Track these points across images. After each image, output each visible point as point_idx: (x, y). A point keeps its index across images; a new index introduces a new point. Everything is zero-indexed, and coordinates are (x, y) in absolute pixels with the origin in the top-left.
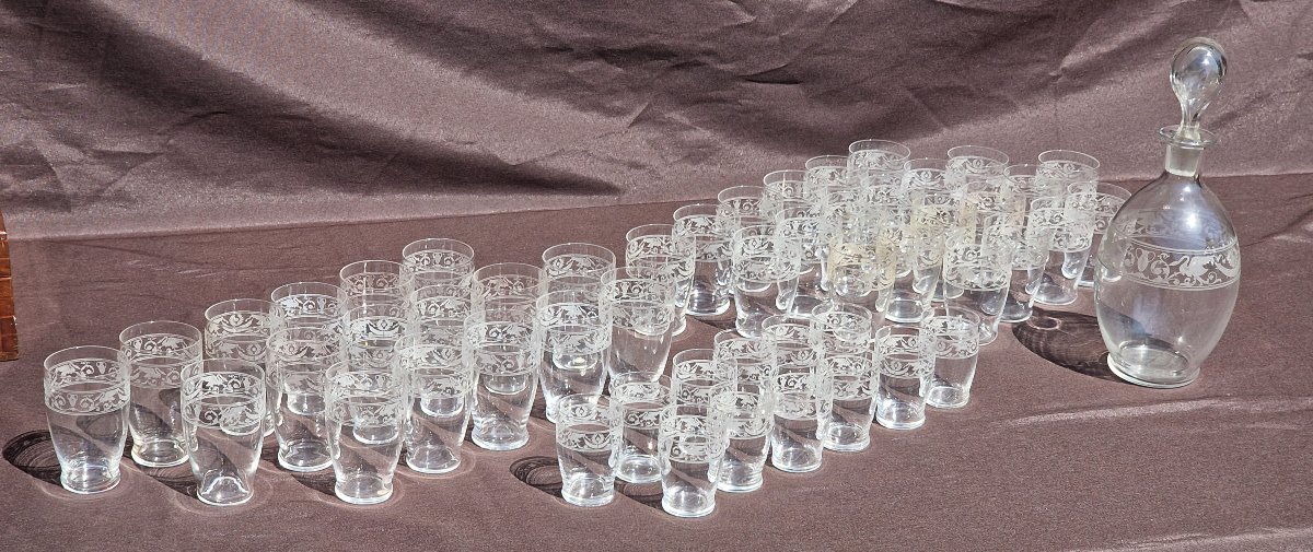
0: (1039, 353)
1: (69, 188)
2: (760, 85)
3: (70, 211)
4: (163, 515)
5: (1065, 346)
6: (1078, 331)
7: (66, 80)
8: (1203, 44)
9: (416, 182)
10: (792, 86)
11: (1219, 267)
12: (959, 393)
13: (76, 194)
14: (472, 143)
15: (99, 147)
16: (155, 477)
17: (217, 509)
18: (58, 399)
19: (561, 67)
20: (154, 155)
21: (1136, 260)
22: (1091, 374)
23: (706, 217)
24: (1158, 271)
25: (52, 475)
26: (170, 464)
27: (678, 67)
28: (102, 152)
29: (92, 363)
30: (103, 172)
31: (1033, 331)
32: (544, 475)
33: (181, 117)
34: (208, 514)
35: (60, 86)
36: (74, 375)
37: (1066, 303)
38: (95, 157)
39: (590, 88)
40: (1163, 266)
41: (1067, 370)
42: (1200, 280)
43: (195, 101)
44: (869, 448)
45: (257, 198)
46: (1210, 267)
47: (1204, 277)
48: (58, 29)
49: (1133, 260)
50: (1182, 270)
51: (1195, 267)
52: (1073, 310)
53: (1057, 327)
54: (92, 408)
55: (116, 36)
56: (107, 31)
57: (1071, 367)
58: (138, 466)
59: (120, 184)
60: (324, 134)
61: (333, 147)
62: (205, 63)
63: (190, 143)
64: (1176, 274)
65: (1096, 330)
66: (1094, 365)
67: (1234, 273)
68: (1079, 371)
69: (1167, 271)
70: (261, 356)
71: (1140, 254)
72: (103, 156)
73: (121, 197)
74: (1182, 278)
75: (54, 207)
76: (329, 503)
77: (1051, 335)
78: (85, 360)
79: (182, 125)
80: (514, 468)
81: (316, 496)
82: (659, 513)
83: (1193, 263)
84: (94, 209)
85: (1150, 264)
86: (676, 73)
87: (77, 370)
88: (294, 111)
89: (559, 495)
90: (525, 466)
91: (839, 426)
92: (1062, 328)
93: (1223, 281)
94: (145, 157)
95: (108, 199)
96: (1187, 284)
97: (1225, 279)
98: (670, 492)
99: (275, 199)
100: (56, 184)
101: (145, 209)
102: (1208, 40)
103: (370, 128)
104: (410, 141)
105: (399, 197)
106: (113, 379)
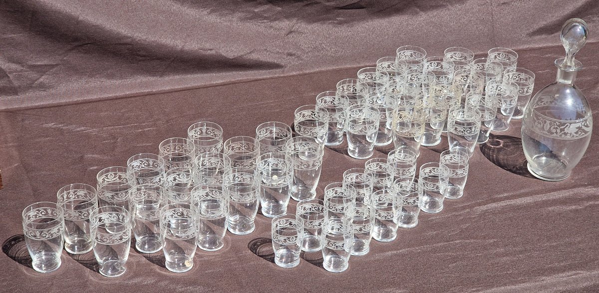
0: (494, 163)
1: (16, 83)
2: (346, 11)
3: (17, 95)
4: (85, 285)
5: (506, 157)
6: (512, 147)
7: (12, 32)
8: (576, 22)
9: (185, 69)
10: (361, 10)
11: (584, 128)
12: (459, 190)
13: (20, 86)
14: (211, 50)
15: (30, 63)
16: (78, 260)
17: (110, 279)
18: (31, 233)
19: (252, 9)
20: (57, 65)
21: (544, 126)
22: (520, 174)
23: (331, 97)
24: (554, 131)
25: (27, 262)
26: (85, 252)
27: (307, 5)
28: (32, 65)
29: (45, 210)
30: (33, 75)
31: (490, 148)
32: (264, 249)
33: (69, 47)
34: (105, 282)
35: (10, 36)
36: (36, 215)
37: (504, 131)
38: (28, 68)
39: (265, 18)
40: (557, 128)
41: (508, 172)
42: (574, 134)
43: (76, 39)
44: (418, 225)
45: (108, 82)
46: (579, 128)
47: (576, 133)
48: (8, 9)
49: (542, 125)
50: (566, 130)
51: (572, 128)
52: (508, 134)
53: (501, 145)
54: (47, 236)
55: (36, 11)
56: (32, 9)
57: (510, 170)
58: (69, 253)
59: (41, 80)
60: (139, 51)
61: (144, 56)
62: (81, 21)
63: (74, 58)
64: (563, 132)
65: (521, 146)
66: (521, 168)
67: (590, 130)
68: (514, 172)
69: (558, 131)
70: (125, 198)
71: (545, 122)
72: (33, 67)
73: (42, 87)
74: (566, 134)
75: (10, 93)
76: (163, 273)
77: (500, 150)
78: (40, 208)
79: (70, 50)
80: (250, 245)
81: (156, 268)
82: (322, 270)
83: (571, 127)
84: (30, 94)
85: (550, 127)
86: (307, 8)
87: (37, 213)
88: (125, 41)
89: (273, 261)
90: (255, 244)
91: (403, 214)
92: (503, 146)
93: (585, 134)
94: (52, 66)
95: (36, 87)
96: (568, 137)
97: (586, 132)
98: (327, 258)
99: (118, 82)
100: (10, 81)
101: (54, 91)
102: (579, 20)
103: (162, 46)
104: (182, 51)
105: (177, 77)
106: (56, 216)
